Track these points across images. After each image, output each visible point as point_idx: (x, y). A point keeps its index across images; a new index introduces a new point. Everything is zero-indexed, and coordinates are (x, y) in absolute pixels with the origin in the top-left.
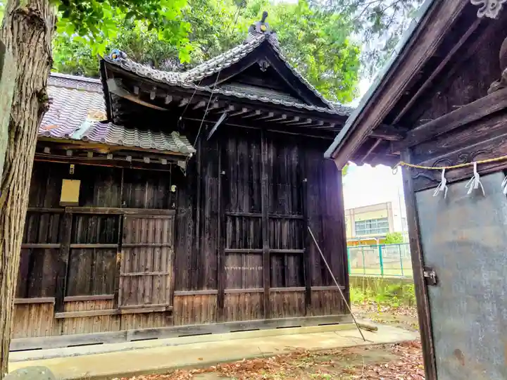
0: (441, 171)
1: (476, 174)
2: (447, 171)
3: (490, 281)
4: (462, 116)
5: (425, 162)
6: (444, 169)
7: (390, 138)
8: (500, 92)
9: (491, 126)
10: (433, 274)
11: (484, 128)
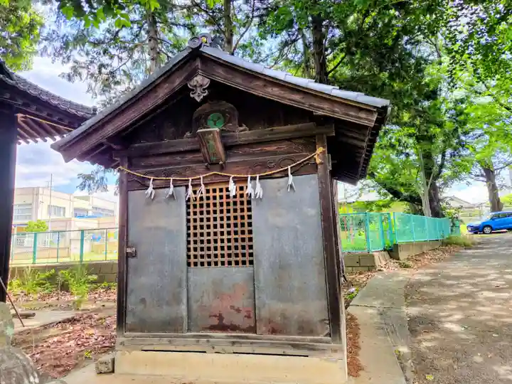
0: (150, 179)
1: (172, 186)
2: (154, 180)
3: (170, 251)
4: (168, 147)
5: (140, 171)
6: (152, 178)
7: (115, 147)
8: (190, 140)
9: (183, 158)
10: (134, 249)
11: (178, 158)
